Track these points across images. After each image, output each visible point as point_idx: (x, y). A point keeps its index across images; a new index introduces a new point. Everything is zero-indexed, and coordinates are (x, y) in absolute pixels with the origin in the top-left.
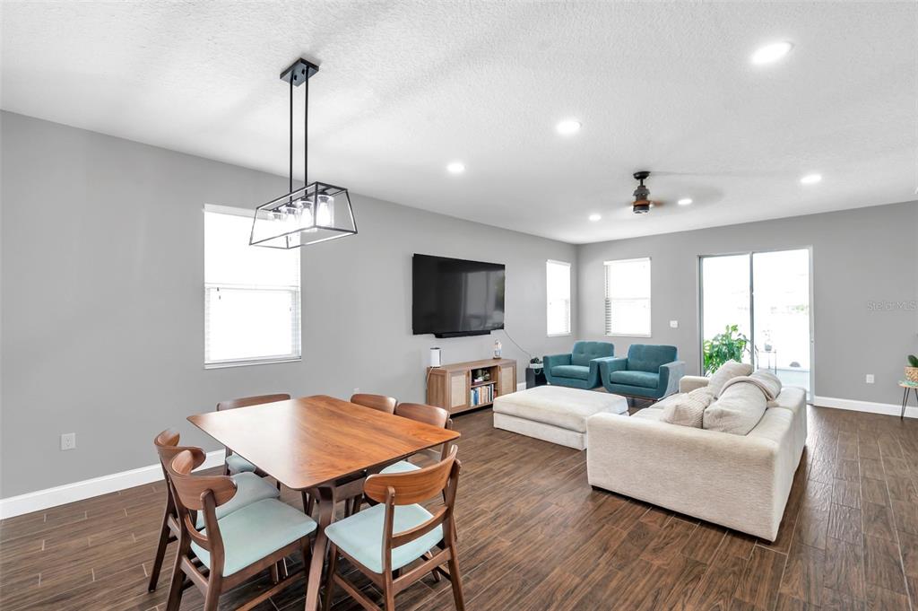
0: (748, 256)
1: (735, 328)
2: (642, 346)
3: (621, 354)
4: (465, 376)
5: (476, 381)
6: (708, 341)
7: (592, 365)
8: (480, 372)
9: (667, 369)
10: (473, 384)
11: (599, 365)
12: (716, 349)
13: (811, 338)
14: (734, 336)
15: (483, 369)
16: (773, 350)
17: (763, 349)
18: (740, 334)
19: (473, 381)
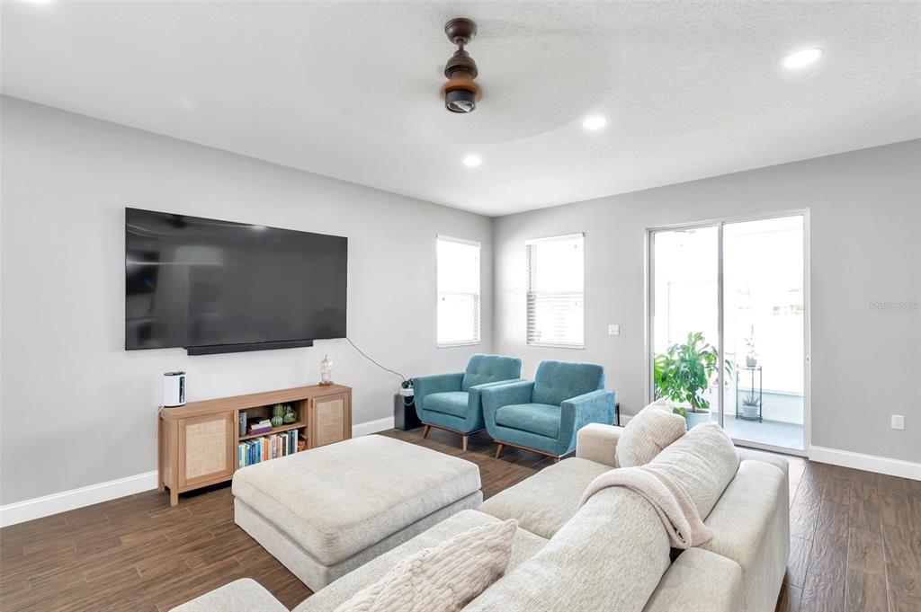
0: (714, 230)
1: (699, 337)
2: (555, 364)
3: (528, 375)
4: (224, 421)
5: (254, 427)
6: (661, 356)
7: (472, 393)
8: (279, 410)
9: (572, 407)
10: (248, 433)
11: (480, 395)
12: (673, 367)
13: (805, 354)
14: (699, 347)
15: (284, 404)
16: (757, 367)
17: (744, 364)
18: (707, 345)
19: (249, 427)
